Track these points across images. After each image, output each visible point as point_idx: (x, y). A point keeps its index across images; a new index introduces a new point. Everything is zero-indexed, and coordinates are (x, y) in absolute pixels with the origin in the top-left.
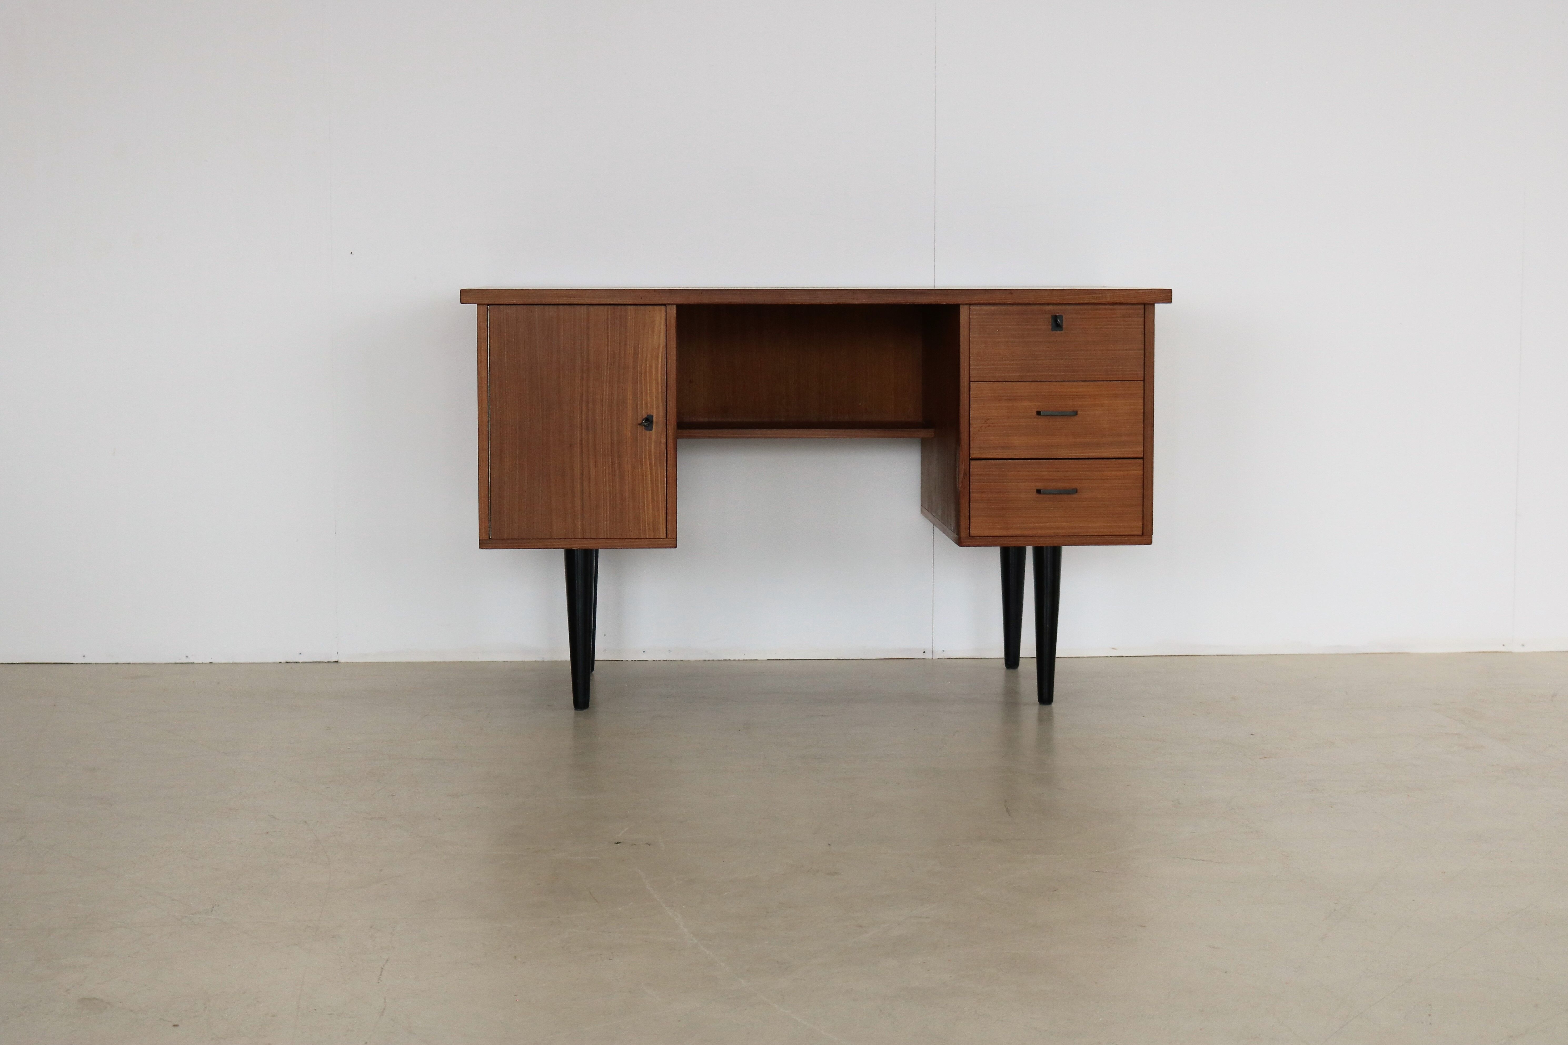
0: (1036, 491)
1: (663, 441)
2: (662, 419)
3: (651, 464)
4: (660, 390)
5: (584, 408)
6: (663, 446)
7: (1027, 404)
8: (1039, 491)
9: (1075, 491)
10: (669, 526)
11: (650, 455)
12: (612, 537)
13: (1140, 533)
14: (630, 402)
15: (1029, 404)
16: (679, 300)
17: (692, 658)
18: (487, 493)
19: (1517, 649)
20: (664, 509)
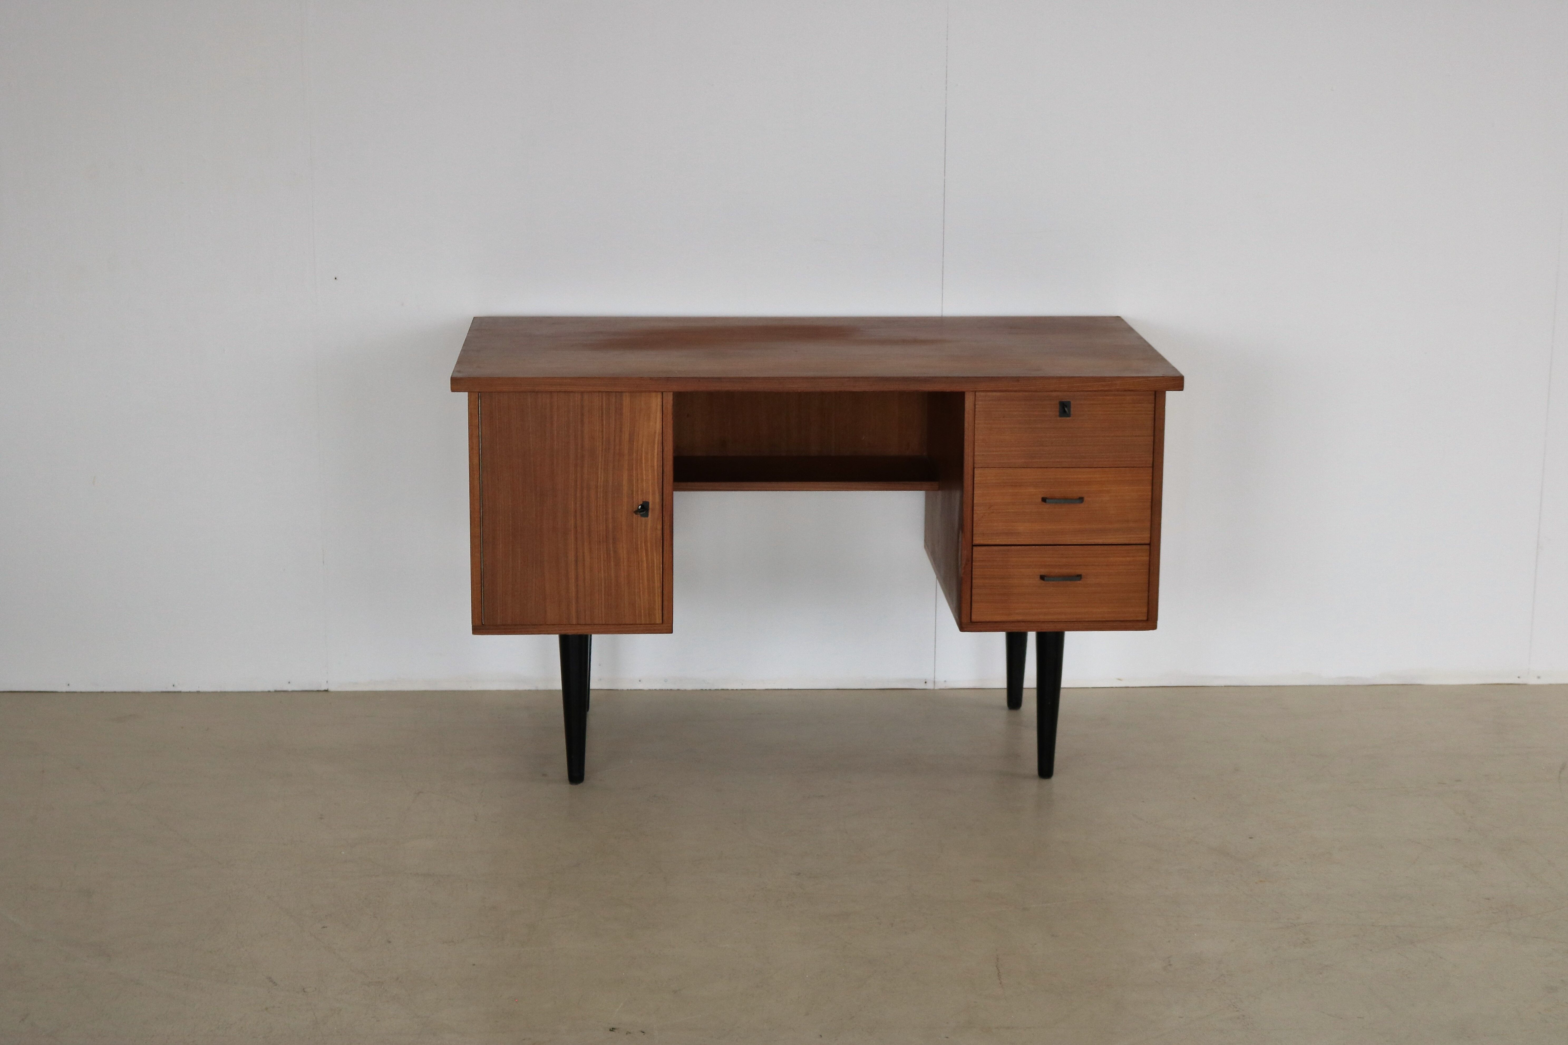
0: (1039, 577)
1: (659, 527)
2: (658, 507)
3: (646, 550)
4: (656, 477)
5: (578, 495)
6: (659, 533)
7: (1032, 490)
8: (1042, 578)
9: (1079, 577)
10: (665, 612)
11: (646, 542)
12: (607, 623)
13: (1145, 618)
14: (625, 489)
15: (1035, 490)
16: (677, 388)
17: (689, 687)
18: (480, 579)
19: (1533, 681)
20: (660, 594)
